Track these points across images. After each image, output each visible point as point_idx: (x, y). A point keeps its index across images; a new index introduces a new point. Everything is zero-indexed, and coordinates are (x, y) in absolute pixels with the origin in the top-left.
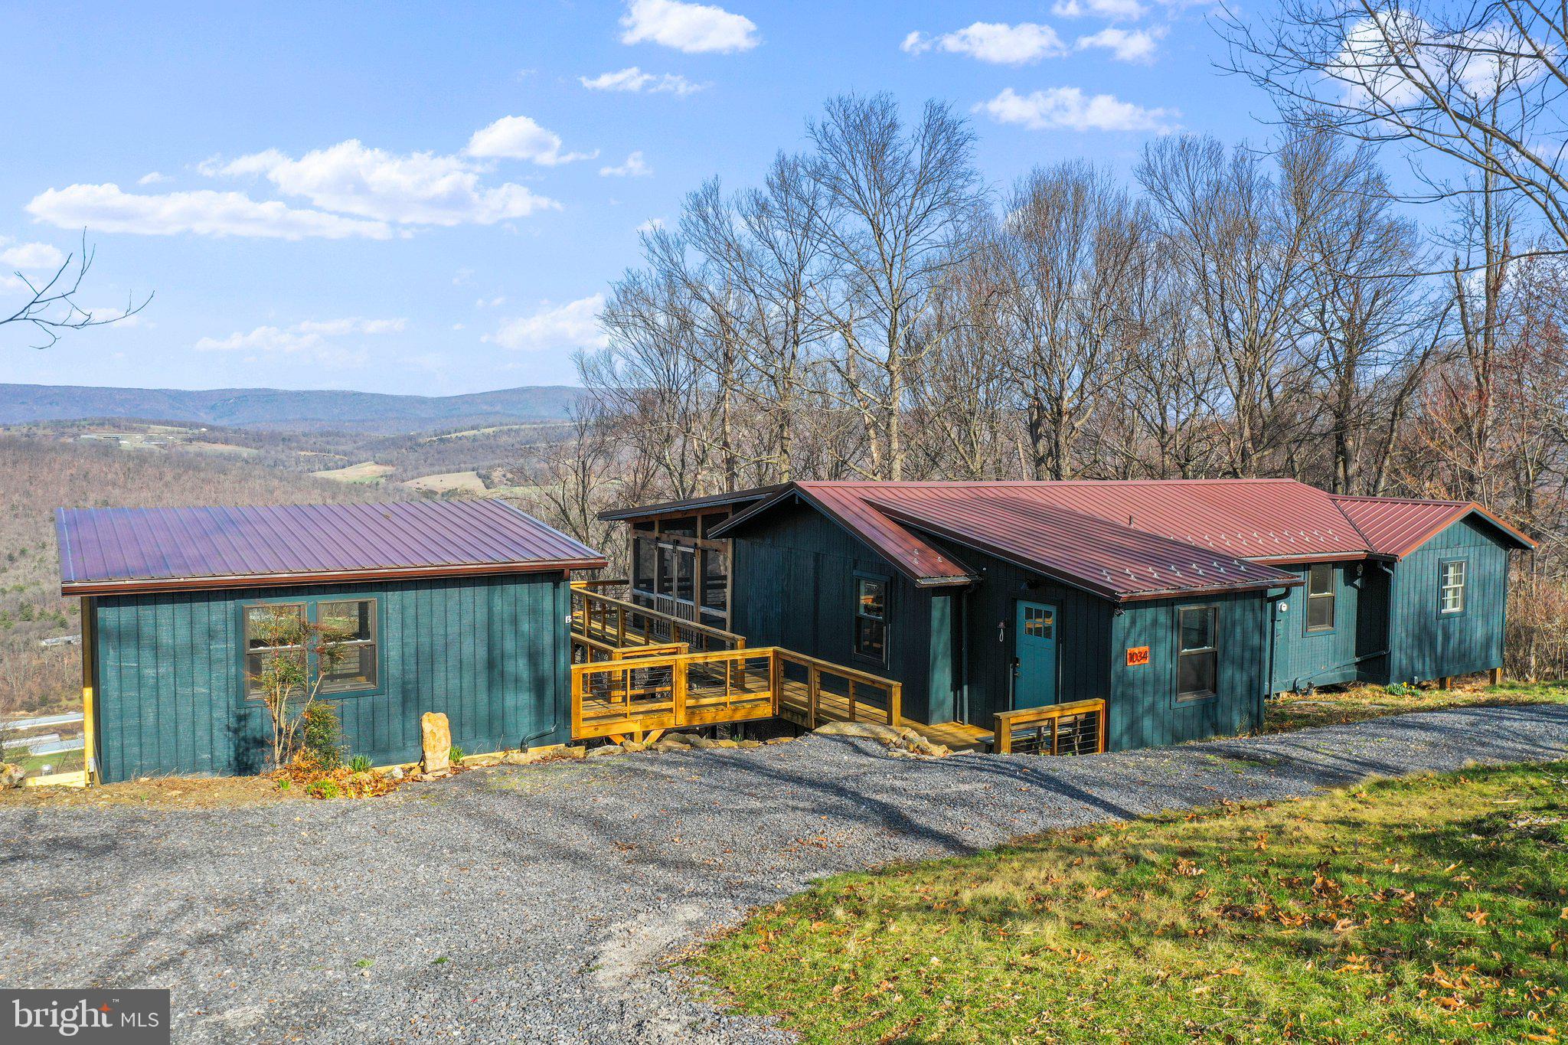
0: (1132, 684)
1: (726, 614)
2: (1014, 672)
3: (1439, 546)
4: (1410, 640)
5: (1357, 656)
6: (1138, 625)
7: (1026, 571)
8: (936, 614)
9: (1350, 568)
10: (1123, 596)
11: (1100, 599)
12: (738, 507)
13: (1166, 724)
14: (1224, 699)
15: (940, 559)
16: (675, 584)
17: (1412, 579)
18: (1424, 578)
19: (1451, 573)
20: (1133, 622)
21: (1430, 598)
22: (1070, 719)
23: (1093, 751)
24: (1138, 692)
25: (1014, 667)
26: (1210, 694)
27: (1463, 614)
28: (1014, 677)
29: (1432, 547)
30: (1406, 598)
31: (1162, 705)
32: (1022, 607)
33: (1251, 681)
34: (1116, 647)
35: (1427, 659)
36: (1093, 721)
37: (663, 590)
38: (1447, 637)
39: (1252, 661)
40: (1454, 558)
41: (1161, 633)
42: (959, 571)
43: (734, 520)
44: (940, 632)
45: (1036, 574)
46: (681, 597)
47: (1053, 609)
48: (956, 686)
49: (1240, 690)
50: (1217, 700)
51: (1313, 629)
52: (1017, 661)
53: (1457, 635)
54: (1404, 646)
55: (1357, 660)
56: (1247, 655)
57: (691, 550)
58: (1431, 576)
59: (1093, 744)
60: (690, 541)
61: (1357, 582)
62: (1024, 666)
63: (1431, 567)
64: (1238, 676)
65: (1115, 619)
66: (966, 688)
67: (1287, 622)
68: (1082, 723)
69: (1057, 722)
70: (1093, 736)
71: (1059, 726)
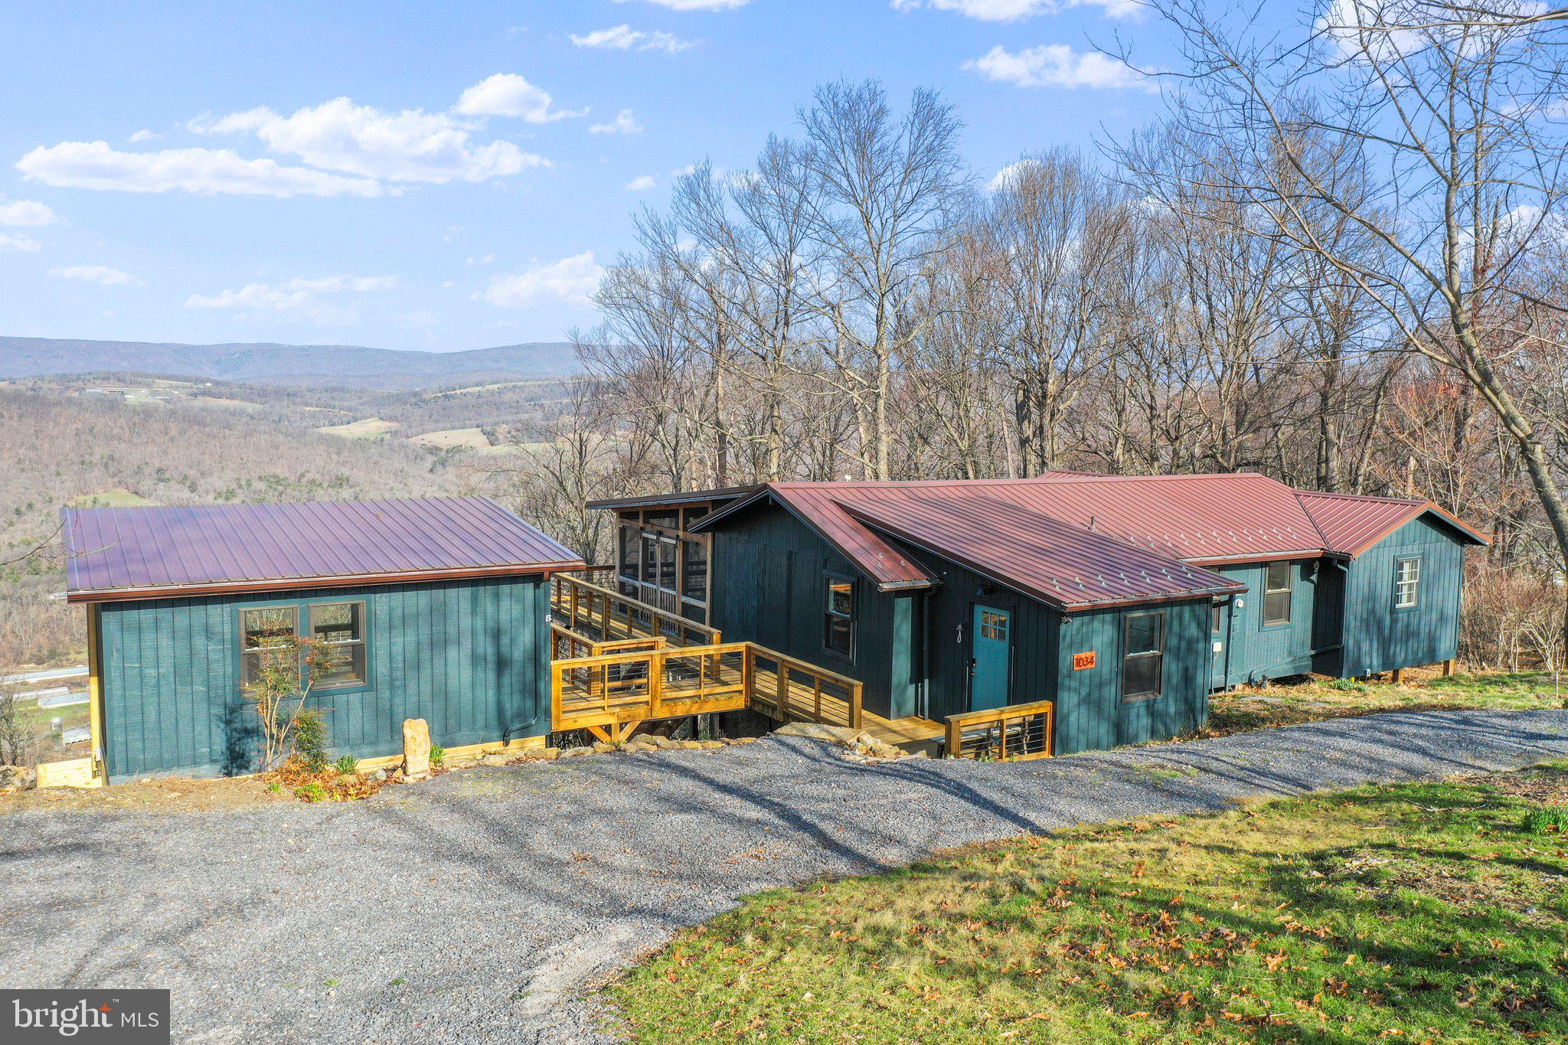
1: (706, 605)
3: (1394, 544)
5: (1313, 648)
7: (983, 578)
8: (898, 614)
9: (1306, 565)
10: (1070, 605)
11: (1048, 608)
12: (716, 504)
15: (903, 563)
16: (658, 571)
17: (1366, 574)
18: (1379, 574)
19: (1407, 567)
21: (1385, 594)
22: (1021, 720)
23: (1040, 750)
25: (971, 667)
26: (1154, 695)
27: (1418, 609)
28: (971, 676)
29: (1388, 544)
30: (1360, 593)
31: (1108, 705)
32: (980, 610)
34: (1063, 653)
36: (1041, 722)
37: (649, 577)
40: (1411, 555)
42: (922, 575)
43: (713, 516)
45: (991, 581)
46: (663, 585)
47: (1006, 615)
48: (918, 679)
51: (1269, 624)
52: (974, 661)
55: (1313, 652)
57: (674, 542)
58: (1386, 573)
59: (1041, 743)
60: (673, 533)
61: (1314, 578)
62: (979, 668)
63: (1385, 565)
65: (1063, 628)
66: (926, 681)
67: (1244, 616)
68: (1031, 724)
69: (1006, 723)
70: (1041, 736)
71: (1008, 727)
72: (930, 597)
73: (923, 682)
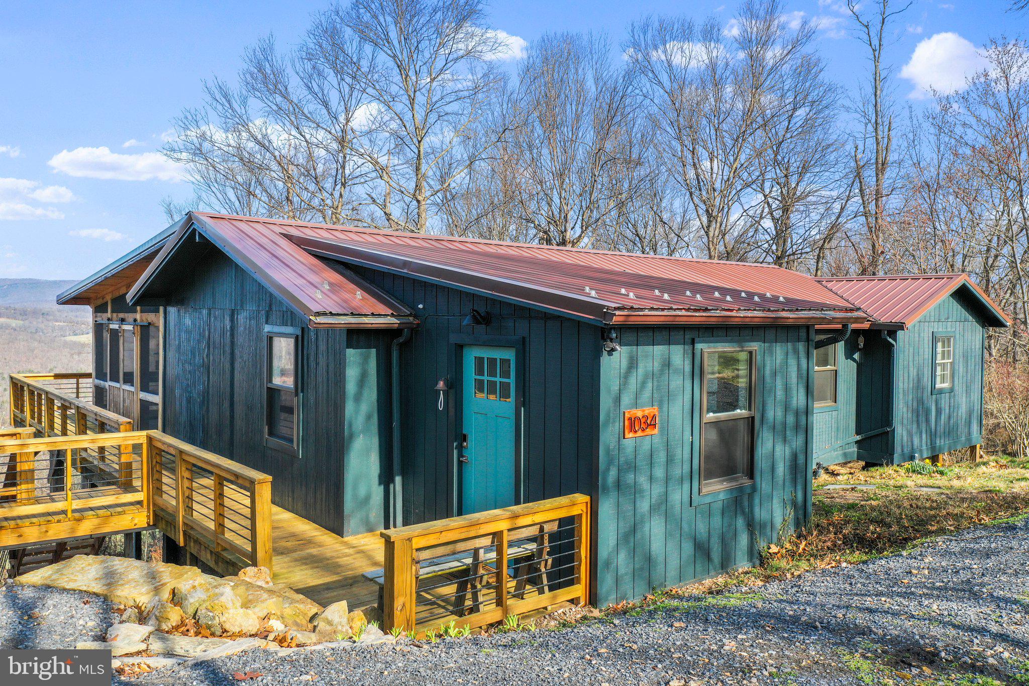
0: (632, 466)
1: (158, 399)
2: (460, 455)
3: (932, 319)
4: (910, 415)
5: (858, 433)
6: (641, 370)
7: (472, 296)
8: (352, 374)
9: (852, 340)
10: (617, 313)
11: (578, 324)
13: (685, 526)
14: (764, 485)
15: (359, 294)
17: (911, 350)
18: (921, 351)
19: (940, 346)
20: (633, 364)
21: (926, 372)
22: (534, 531)
23: (571, 583)
24: (643, 480)
25: (460, 448)
26: (746, 482)
27: (952, 390)
28: (460, 463)
29: (927, 319)
30: (906, 371)
31: (678, 496)
32: (471, 356)
33: (795, 457)
34: (605, 403)
35: (924, 436)
36: (571, 533)
38: (939, 412)
39: (797, 427)
40: (944, 332)
41: (676, 382)
42: (382, 309)
44: (358, 398)
45: (486, 299)
46: (124, 382)
47: (509, 355)
48: (386, 479)
49: (781, 469)
50: (754, 488)
51: (818, 405)
52: (464, 437)
53: (947, 411)
54: (905, 422)
55: (858, 438)
56: (791, 419)
57: (131, 328)
58: (926, 350)
59: (571, 571)
61: (856, 356)
62: (473, 448)
63: (926, 341)
64: (779, 449)
65: (605, 359)
66: (398, 480)
68: (553, 537)
69: (506, 538)
70: (571, 559)
71: (511, 544)
72: (401, 346)
73: (393, 481)
